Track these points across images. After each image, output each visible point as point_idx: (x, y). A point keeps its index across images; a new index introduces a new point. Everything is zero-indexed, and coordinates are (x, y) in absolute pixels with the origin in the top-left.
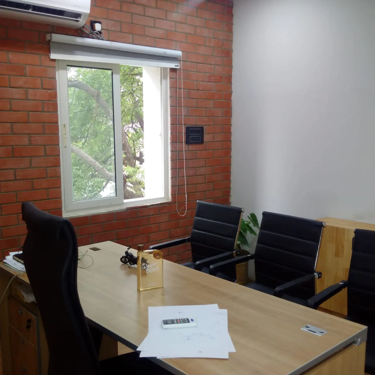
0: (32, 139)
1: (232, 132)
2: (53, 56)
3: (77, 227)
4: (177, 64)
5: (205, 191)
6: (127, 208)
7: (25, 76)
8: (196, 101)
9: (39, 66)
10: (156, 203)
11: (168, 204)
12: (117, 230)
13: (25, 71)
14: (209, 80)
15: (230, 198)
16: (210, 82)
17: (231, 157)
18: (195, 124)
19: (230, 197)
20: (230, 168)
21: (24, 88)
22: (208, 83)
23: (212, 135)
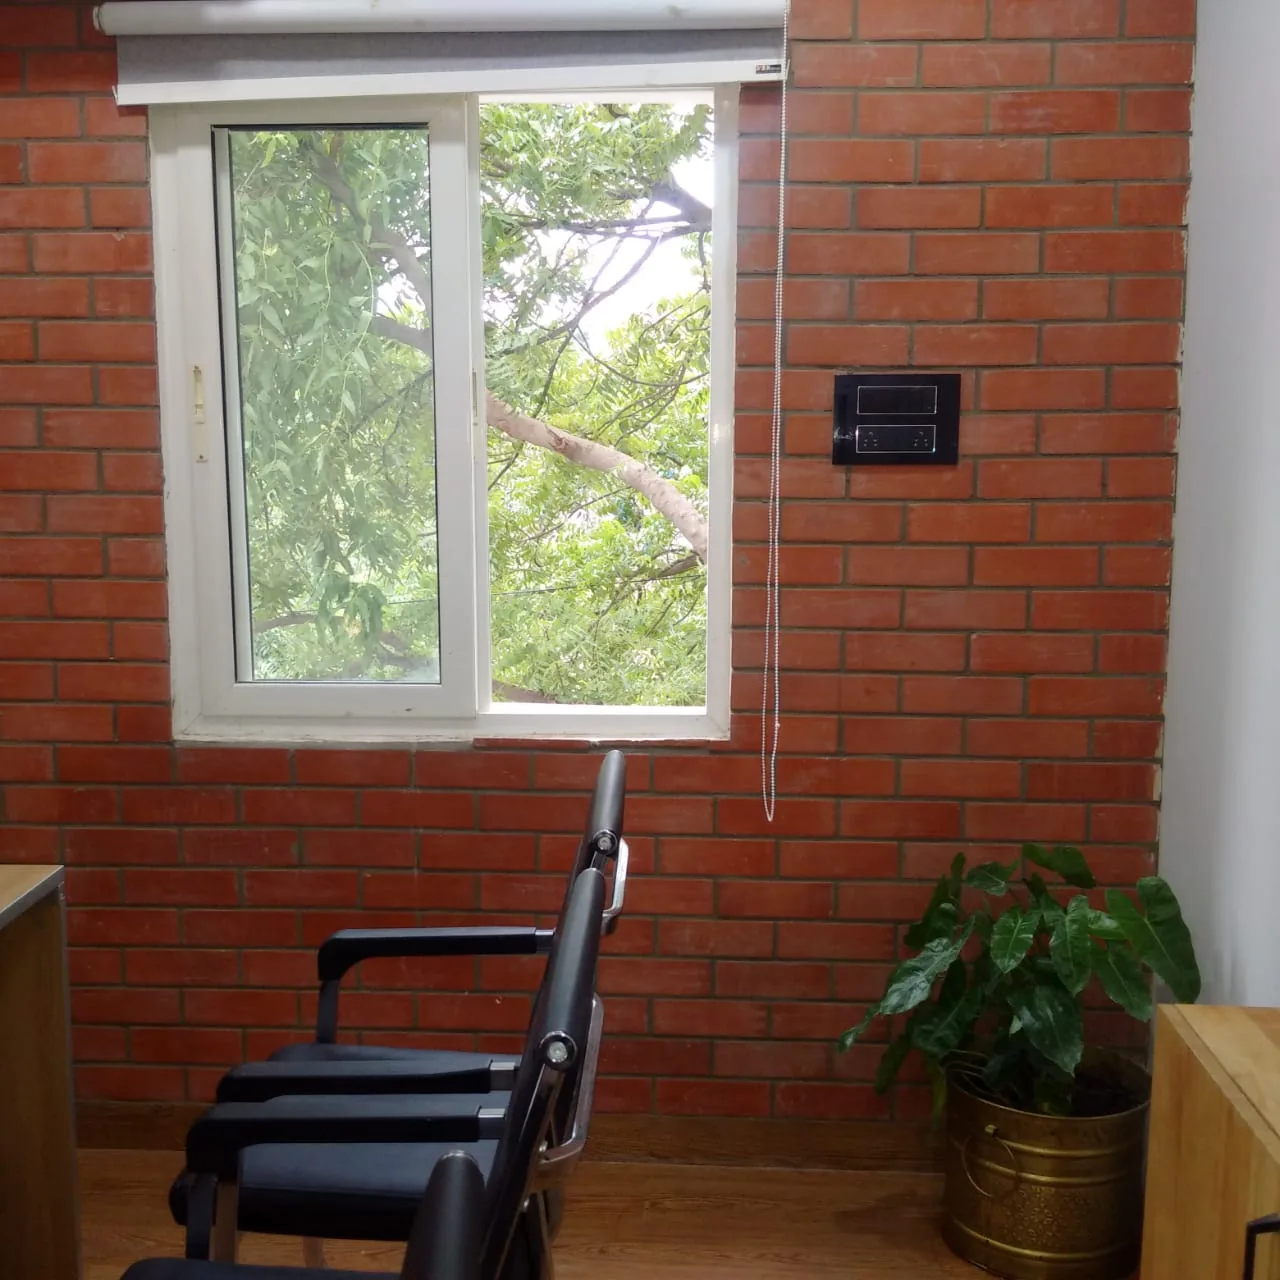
0: (50, 423)
1: (1180, 403)
2: (128, 93)
3: (234, 787)
4: (774, 62)
5: (964, 715)
6: (476, 740)
7: (22, 184)
8: (912, 237)
9: (77, 138)
10: (663, 739)
11: (713, 752)
12: (425, 827)
13: (21, 166)
14: (1013, 125)
15: (1158, 776)
16: (1021, 133)
17: (1169, 544)
18: (904, 362)
19: (1156, 767)
20: (1165, 608)
21: (20, 229)
22: (1001, 144)
23: (1025, 420)
